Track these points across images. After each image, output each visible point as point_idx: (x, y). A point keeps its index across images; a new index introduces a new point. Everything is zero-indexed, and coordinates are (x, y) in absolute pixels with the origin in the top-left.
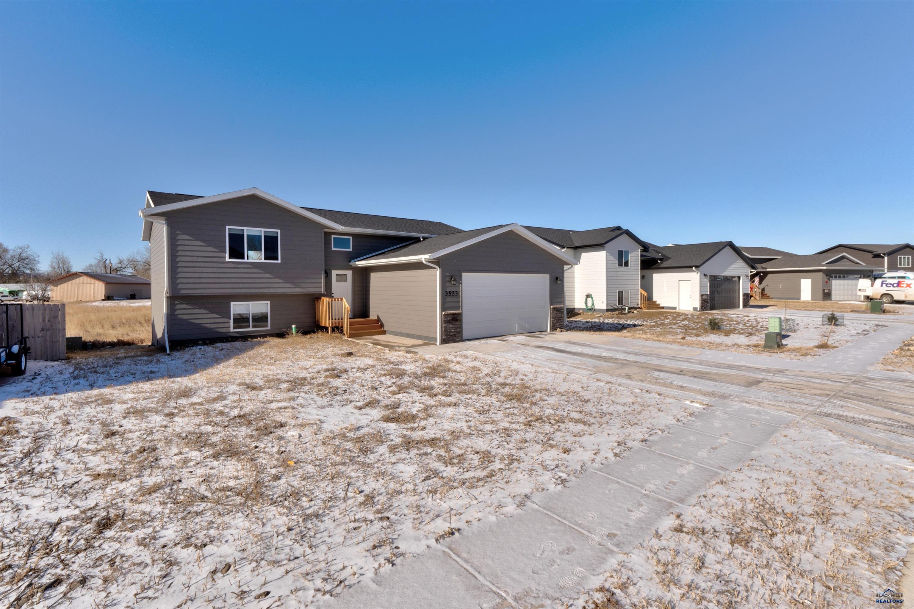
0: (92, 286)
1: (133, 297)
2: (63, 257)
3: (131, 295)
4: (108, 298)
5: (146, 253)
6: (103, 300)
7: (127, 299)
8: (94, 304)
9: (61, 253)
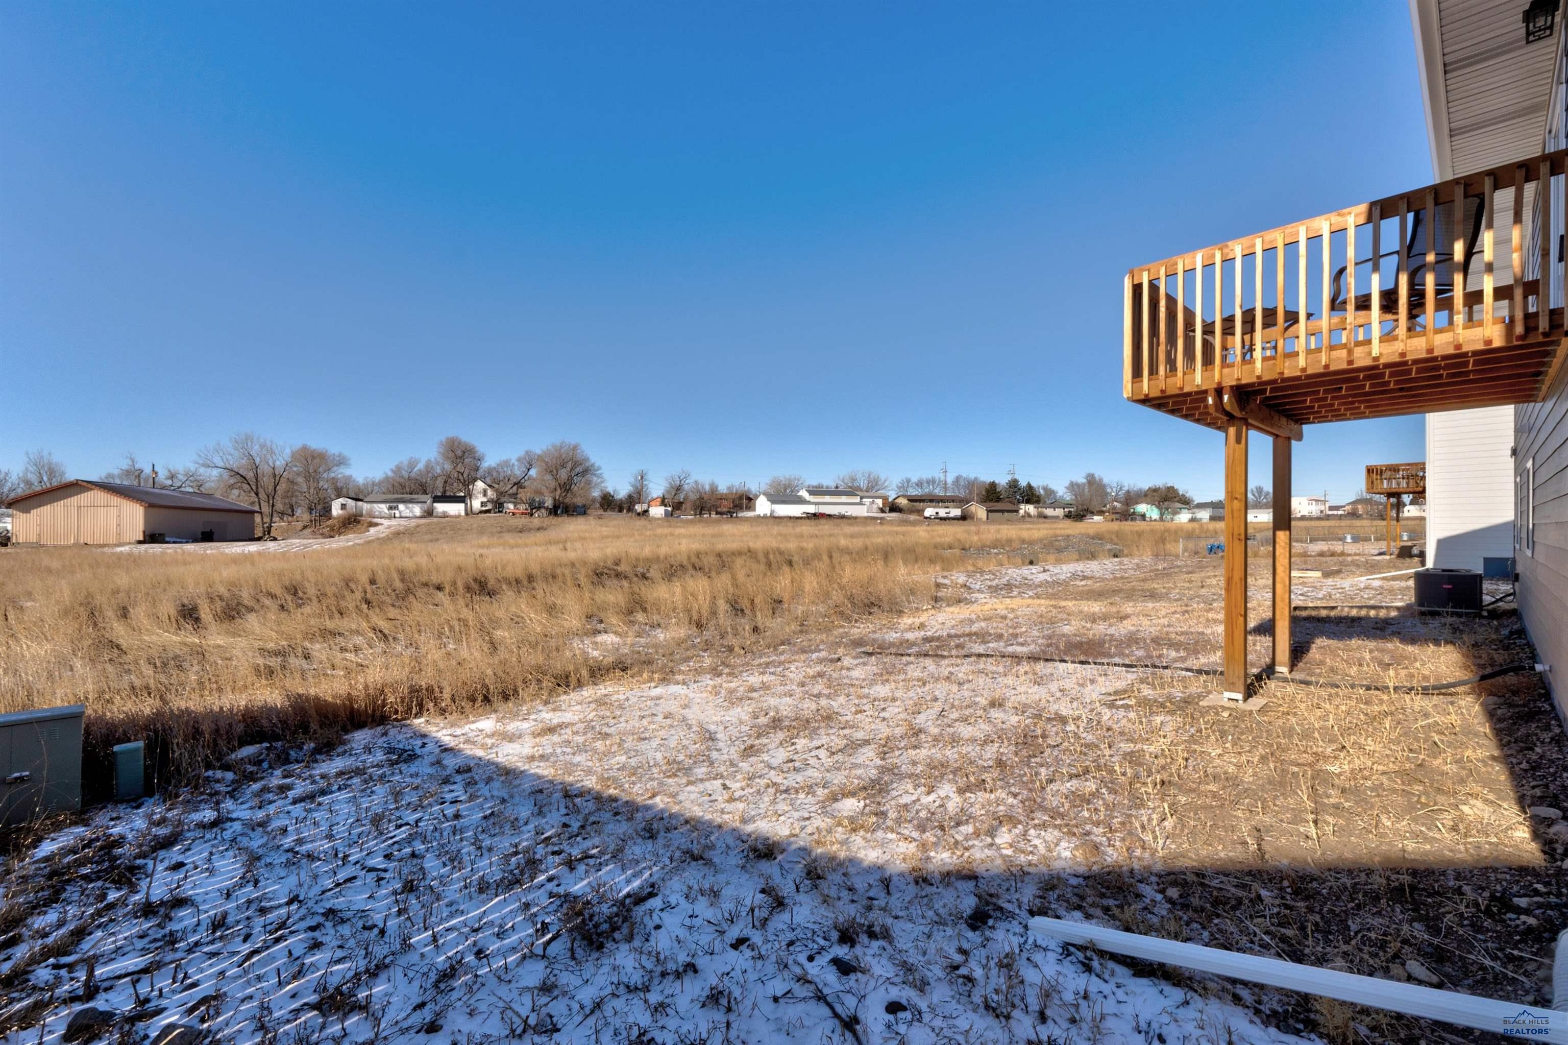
0: (113, 512)
1: (207, 537)
2: (50, 463)
3: (203, 533)
4: (152, 537)
5: (232, 451)
6: (140, 542)
7: (195, 540)
8: (119, 549)
9: (45, 454)
